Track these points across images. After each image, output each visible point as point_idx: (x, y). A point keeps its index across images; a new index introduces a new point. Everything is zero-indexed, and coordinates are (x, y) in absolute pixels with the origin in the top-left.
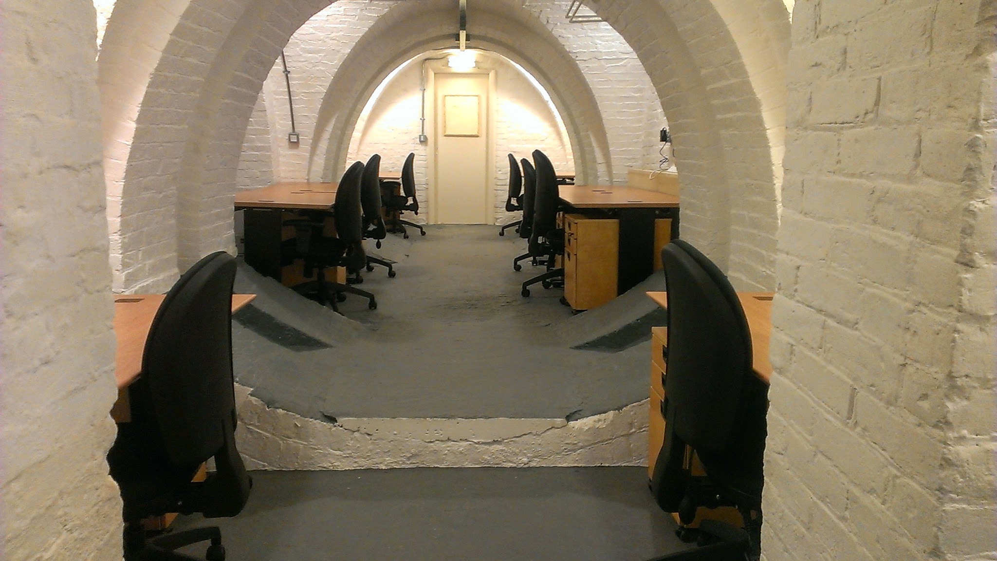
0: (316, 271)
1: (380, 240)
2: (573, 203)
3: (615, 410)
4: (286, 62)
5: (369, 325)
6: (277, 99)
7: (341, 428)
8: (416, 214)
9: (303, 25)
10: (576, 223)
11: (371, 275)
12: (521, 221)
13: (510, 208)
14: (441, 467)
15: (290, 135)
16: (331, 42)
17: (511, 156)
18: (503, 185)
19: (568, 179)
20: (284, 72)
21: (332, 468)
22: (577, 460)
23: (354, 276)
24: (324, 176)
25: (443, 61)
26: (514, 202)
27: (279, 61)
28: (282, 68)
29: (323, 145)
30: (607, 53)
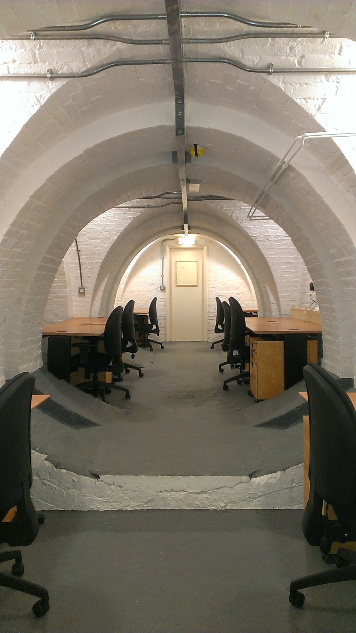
0: (92, 375)
1: (134, 353)
2: (254, 331)
3: (281, 471)
4: (78, 245)
5: (125, 410)
6: (72, 267)
7: (103, 482)
8: (158, 335)
9: (89, 223)
10: (256, 344)
11: (128, 375)
12: (223, 340)
13: (217, 331)
14: (167, 509)
15: (79, 289)
16: (105, 233)
17: (217, 298)
18: (213, 316)
19: (254, 312)
20: (76, 251)
21: (96, 509)
22: (257, 505)
23: (117, 377)
24: (100, 314)
25: (175, 241)
26: (220, 327)
27: (74, 244)
28: (75, 249)
29: (100, 294)
30: (274, 237)
